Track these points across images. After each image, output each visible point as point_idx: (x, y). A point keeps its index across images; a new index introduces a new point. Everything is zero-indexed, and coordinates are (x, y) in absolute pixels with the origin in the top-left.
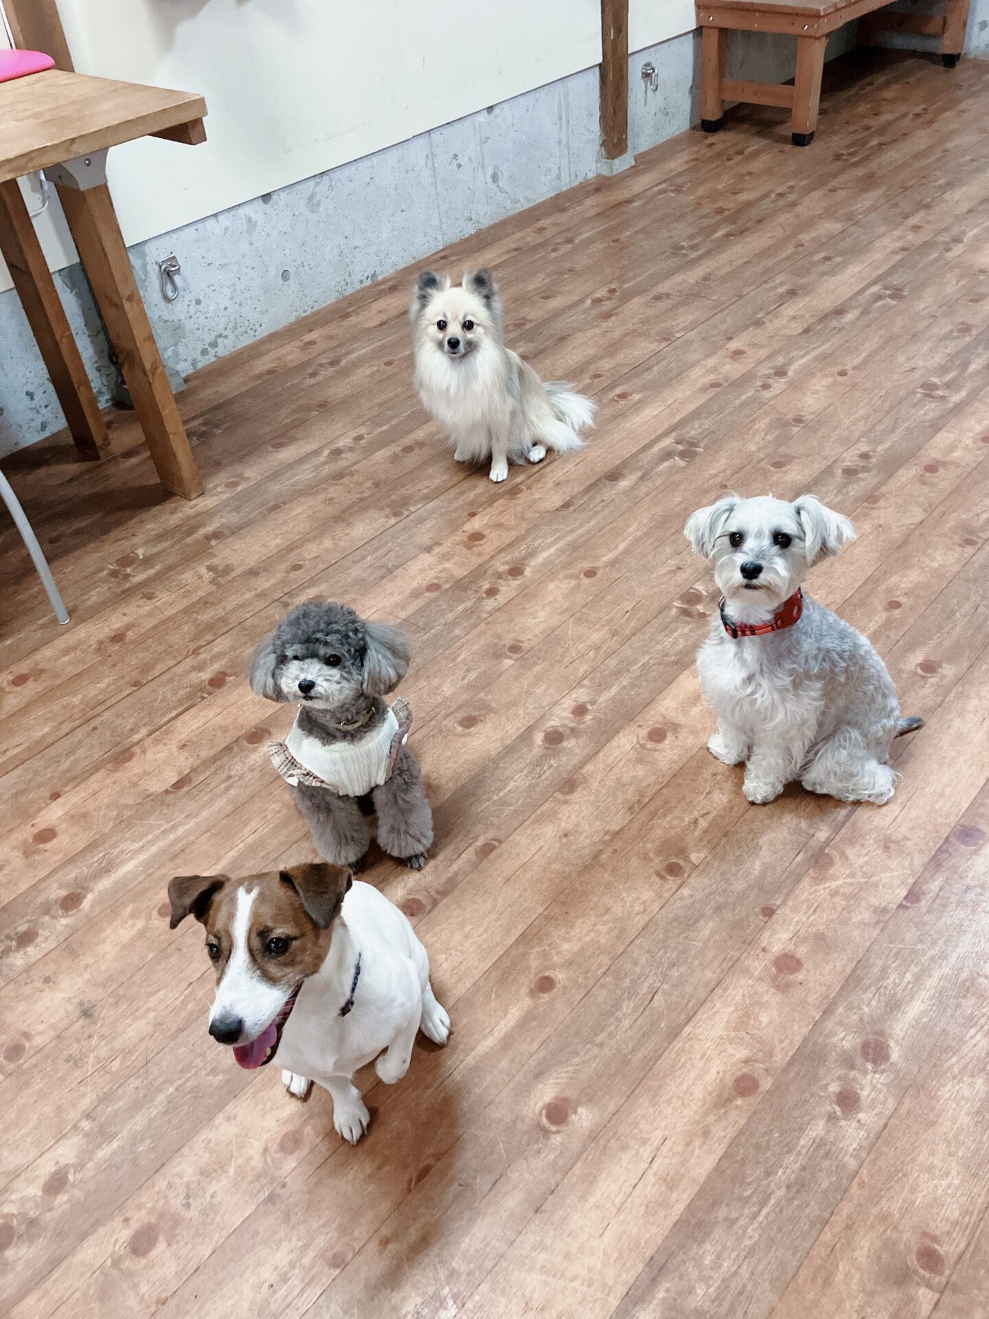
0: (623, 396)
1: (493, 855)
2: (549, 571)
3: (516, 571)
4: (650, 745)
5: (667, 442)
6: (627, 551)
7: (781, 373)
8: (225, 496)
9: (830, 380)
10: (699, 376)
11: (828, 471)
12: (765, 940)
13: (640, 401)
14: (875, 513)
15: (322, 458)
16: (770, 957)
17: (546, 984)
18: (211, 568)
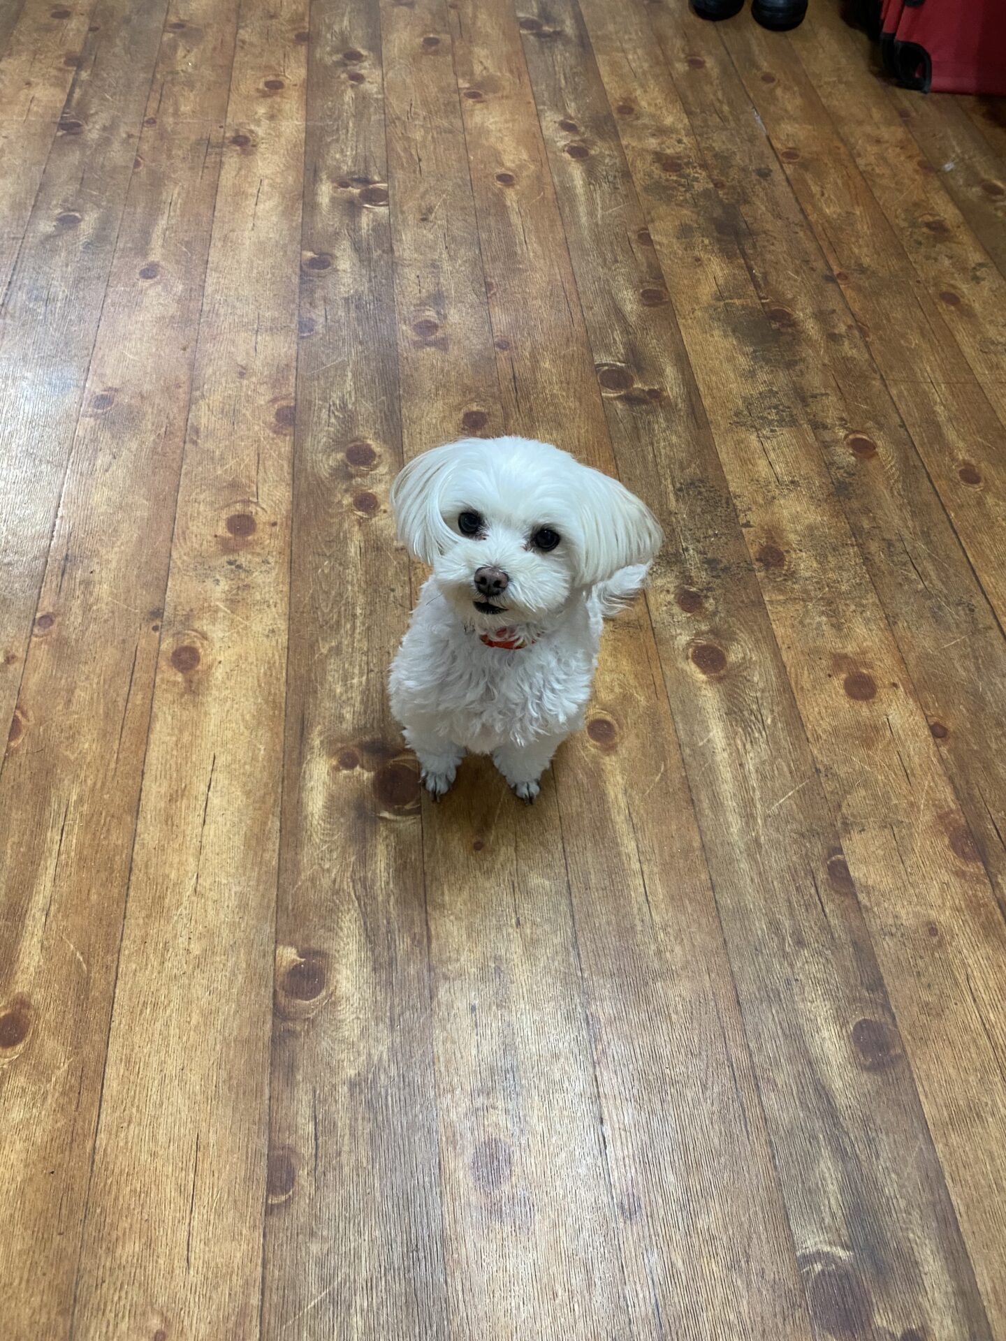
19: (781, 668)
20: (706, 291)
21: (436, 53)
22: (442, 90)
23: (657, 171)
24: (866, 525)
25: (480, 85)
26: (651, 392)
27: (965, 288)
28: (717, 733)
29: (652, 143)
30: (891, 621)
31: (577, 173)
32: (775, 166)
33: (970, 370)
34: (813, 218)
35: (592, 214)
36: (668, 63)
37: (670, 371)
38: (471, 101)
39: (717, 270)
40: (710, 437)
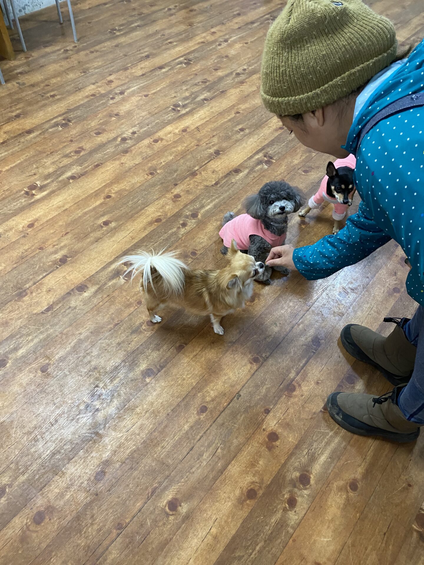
0: (170, 43)
2: (133, 94)
3: (122, 93)
4: (153, 143)
5: (182, 59)
6: (160, 91)
7: (226, 41)
8: (25, 61)
9: (242, 45)
10: (198, 39)
11: (231, 73)
12: (172, 191)
13: (176, 45)
14: (241, 87)
15: (60, 52)
16: (173, 194)
17: (109, 197)
18: (18, 83)
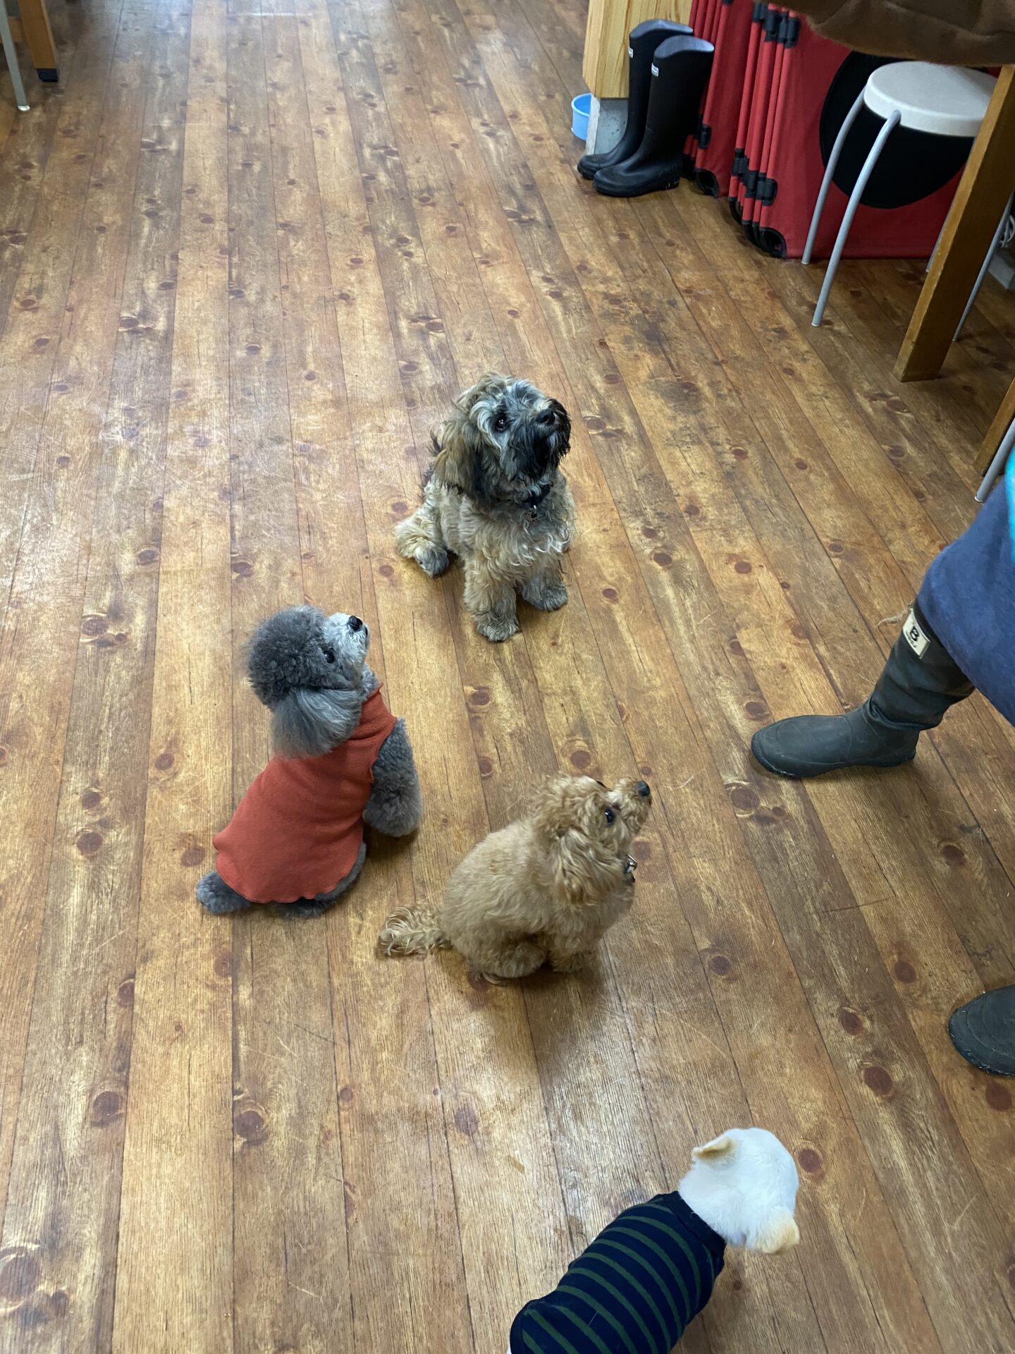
1: (476, 766)
19: (701, 561)
20: (643, 374)
21: (456, 236)
22: (464, 259)
23: (606, 305)
24: (743, 492)
25: (487, 256)
26: (617, 431)
27: (797, 366)
28: (670, 592)
29: (601, 287)
30: (758, 538)
31: (556, 307)
32: (679, 298)
33: (800, 410)
34: (705, 329)
35: (569, 331)
36: (606, 237)
37: (627, 419)
38: (483, 266)
39: (649, 362)
40: (653, 452)
